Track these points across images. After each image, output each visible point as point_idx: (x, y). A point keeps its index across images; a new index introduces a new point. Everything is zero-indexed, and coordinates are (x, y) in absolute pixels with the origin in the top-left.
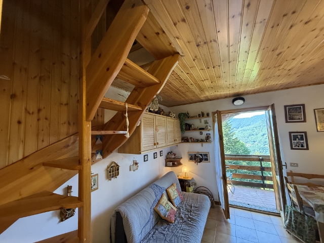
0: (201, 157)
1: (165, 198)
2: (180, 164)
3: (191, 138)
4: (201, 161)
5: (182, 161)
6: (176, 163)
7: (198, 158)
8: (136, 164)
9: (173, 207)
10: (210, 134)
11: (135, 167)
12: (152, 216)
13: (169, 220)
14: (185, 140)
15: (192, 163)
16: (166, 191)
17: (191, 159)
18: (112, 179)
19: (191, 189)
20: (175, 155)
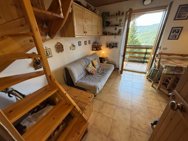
0: (113, 45)
1: (91, 65)
2: (100, 49)
3: (109, 32)
4: (113, 47)
5: (102, 48)
6: (98, 49)
7: (111, 46)
8: (74, 46)
9: (95, 68)
10: (121, 30)
11: (73, 48)
12: (84, 72)
13: (93, 73)
14: (105, 34)
15: (108, 49)
16: (92, 61)
17: (107, 46)
18: (60, 52)
19: (105, 62)
20: (98, 44)
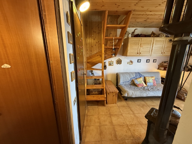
0: (190, 68)
1: (142, 79)
7: (187, 68)
8: (132, 62)
9: (144, 84)
11: (131, 63)
13: (137, 85)
16: (144, 77)
18: (119, 64)
